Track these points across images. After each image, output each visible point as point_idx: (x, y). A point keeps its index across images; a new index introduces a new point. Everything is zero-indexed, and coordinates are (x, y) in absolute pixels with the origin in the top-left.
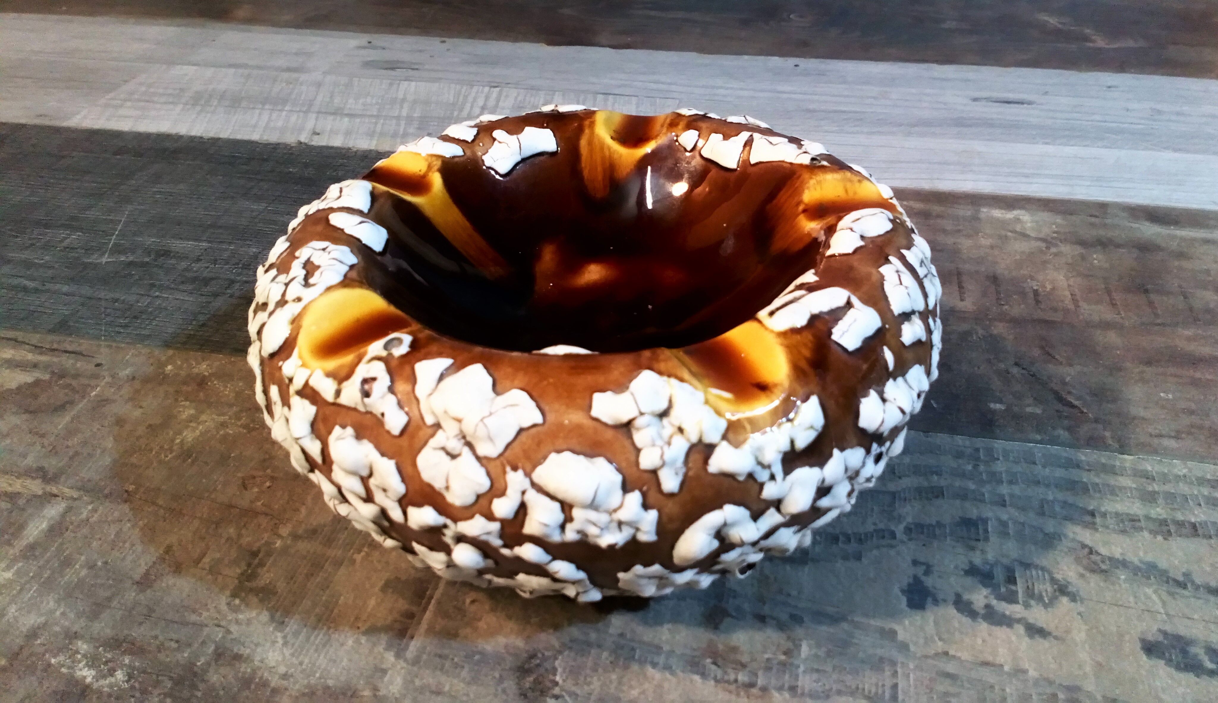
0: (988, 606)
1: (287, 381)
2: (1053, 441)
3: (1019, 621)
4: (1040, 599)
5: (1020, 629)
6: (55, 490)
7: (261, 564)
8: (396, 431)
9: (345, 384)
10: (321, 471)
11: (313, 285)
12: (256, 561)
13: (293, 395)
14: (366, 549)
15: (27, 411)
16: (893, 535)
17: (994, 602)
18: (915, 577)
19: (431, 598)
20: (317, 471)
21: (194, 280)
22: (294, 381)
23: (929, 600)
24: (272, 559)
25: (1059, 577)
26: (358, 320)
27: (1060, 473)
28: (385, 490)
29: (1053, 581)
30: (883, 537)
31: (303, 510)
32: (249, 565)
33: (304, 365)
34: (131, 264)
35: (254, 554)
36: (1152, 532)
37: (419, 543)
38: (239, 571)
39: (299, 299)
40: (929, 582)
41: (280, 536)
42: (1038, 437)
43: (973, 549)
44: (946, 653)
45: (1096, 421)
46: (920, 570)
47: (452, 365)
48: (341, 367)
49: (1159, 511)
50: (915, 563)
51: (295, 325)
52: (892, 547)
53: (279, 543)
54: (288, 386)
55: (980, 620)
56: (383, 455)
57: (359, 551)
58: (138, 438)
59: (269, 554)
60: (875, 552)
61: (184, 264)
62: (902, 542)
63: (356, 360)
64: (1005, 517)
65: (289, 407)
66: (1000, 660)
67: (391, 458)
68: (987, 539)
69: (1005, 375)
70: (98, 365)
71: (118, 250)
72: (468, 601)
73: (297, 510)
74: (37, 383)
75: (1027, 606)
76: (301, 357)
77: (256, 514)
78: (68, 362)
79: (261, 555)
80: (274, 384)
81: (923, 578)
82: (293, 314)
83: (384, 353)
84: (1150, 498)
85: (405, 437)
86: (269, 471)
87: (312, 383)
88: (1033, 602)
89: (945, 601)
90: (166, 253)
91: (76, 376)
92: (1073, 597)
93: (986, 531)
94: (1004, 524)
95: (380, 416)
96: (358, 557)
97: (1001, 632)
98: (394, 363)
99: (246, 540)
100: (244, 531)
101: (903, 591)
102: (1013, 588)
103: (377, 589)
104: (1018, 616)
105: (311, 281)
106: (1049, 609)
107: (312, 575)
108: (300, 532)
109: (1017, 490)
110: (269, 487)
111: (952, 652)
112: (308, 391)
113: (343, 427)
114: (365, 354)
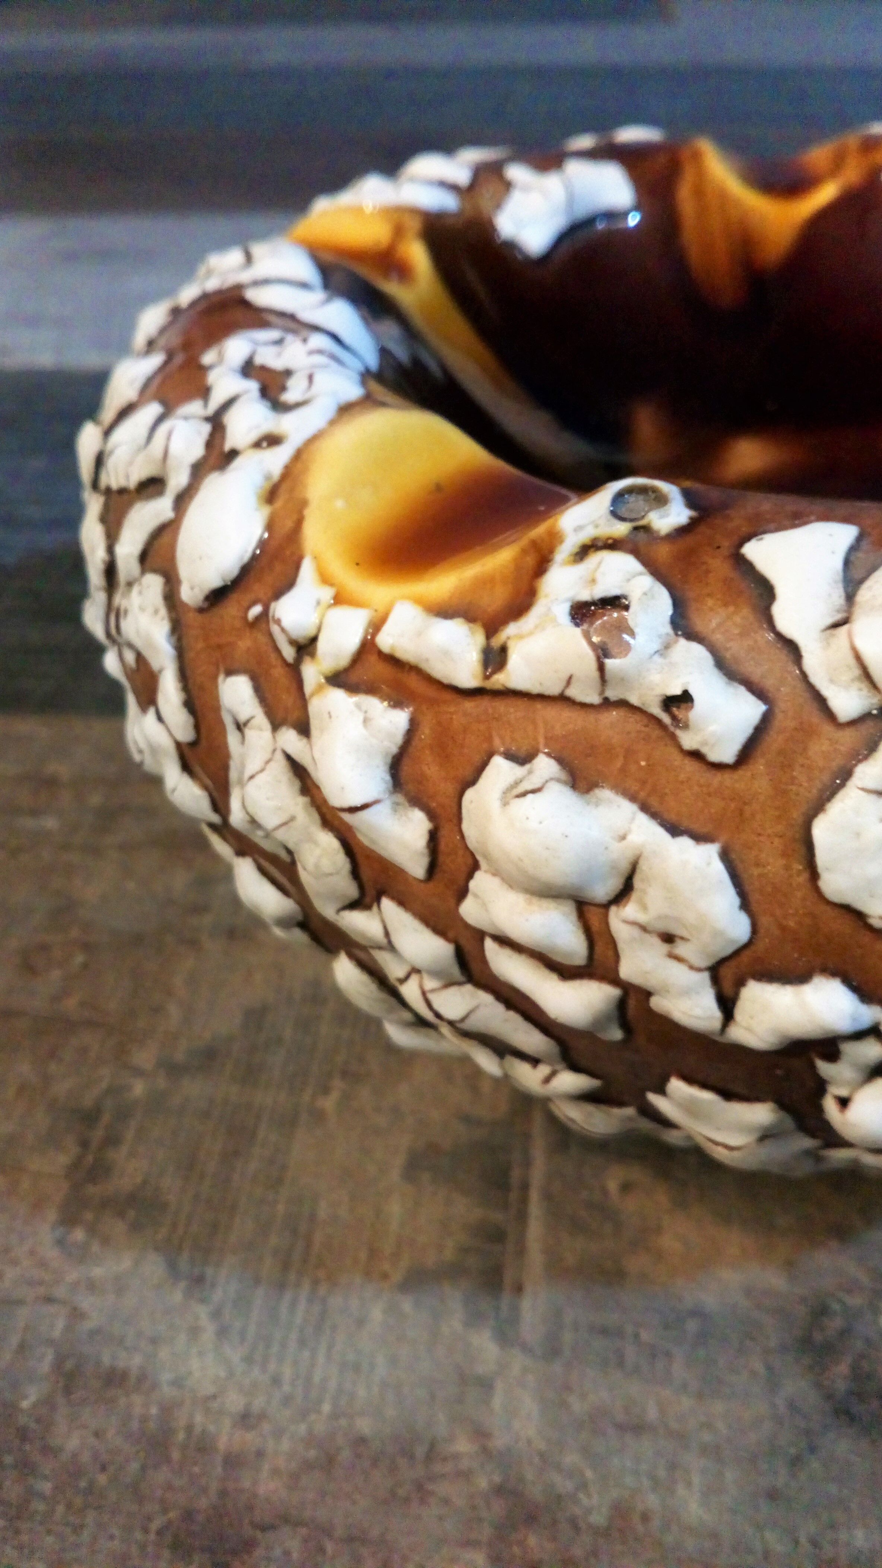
1: (289, 653)
7: (112, 1140)
8: (726, 753)
9: (511, 630)
10: (402, 902)
11: (298, 405)
12: (98, 1134)
13: (319, 689)
14: (338, 1084)
19: (525, 1187)
20: (387, 904)
22: (322, 645)
24: (133, 1124)
26: (438, 488)
28: (668, 938)
31: (174, 1011)
32: (84, 1144)
33: (339, 600)
35: (90, 1117)
37: (689, 1080)
38: (63, 1160)
39: (272, 440)
41: (138, 1072)
47: (859, 539)
48: (485, 582)
51: (279, 503)
53: (139, 1088)
54: (294, 670)
56: (674, 830)
57: (326, 1090)
59: (123, 1114)
63: (530, 561)
65: (304, 729)
67: (699, 838)
72: (613, 1186)
73: (157, 1010)
76: (325, 579)
77: (70, 1026)
79: (106, 1118)
80: (229, 673)
82: (268, 477)
83: (621, 529)
85: (759, 766)
86: (75, 933)
87: (386, 641)
95: (656, 710)
96: (329, 1103)
98: (663, 552)
99: (62, 1088)
100: (53, 1067)
103: (395, 1175)
105: (290, 396)
107: (236, 1153)
108: (180, 1056)
110: (85, 966)
112: (375, 668)
113: (523, 759)
114: (554, 539)
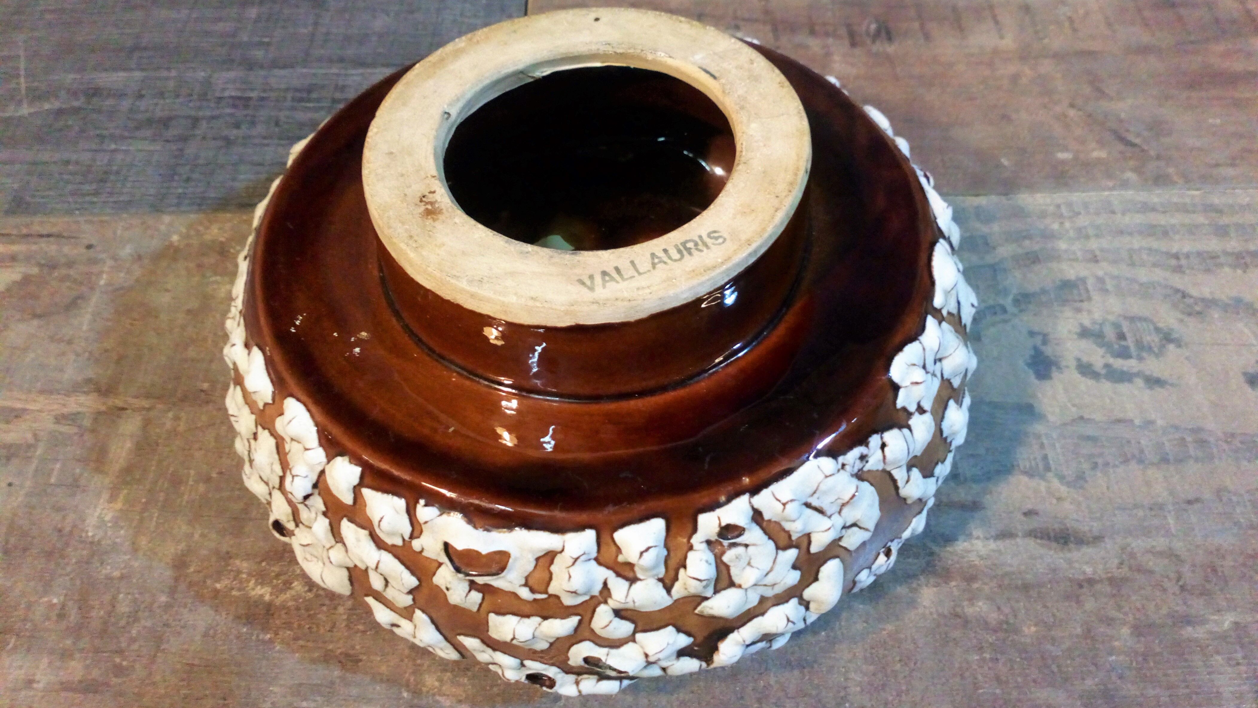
0: (1107, 366)
2: (1125, 185)
3: (1138, 374)
4: (1150, 349)
5: (1139, 382)
6: (119, 403)
15: (36, 316)
16: (1004, 310)
17: (1111, 360)
18: (1035, 348)
21: (150, 122)
23: (1054, 368)
25: (1161, 325)
27: (1139, 219)
29: (1157, 330)
30: (995, 313)
34: (60, 112)
36: (1234, 267)
40: (1048, 351)
42: (1110, 184)
43: (1079, 310)
44: (1082, 418)
45: (1158, 157)
46: (1038, 340)
49: (1233, 244)
50: (1032, 334)
52: (1005, 321)
55: (1104, 381)
58: (183, 328)
60: (993, 330)
61: (126, 104)
62: (1015, 315)
64: (1100, 273)
66: (1130, 415)
68: (1089, 299)
69: (1062, 118)
70: (89, 247)
71: (36, 96)
74: (26, 280)
75: (1140, 359)
78: (51, 248)
81: (1043, 348)
84: (1222, 232)
88: (1144, 354)
89: (1067, 367)
90: (95, 92)
91: (70, 264)
92: (1178, 343)
93: (1087, 291)
94: (1101, 280)
97: (1123, 388)
101: (1029, 365)
102: (1123, 343)
104: (1135, 370)
106: (1160, 359)
109: (1104, 243)
111: (1086, 416)
